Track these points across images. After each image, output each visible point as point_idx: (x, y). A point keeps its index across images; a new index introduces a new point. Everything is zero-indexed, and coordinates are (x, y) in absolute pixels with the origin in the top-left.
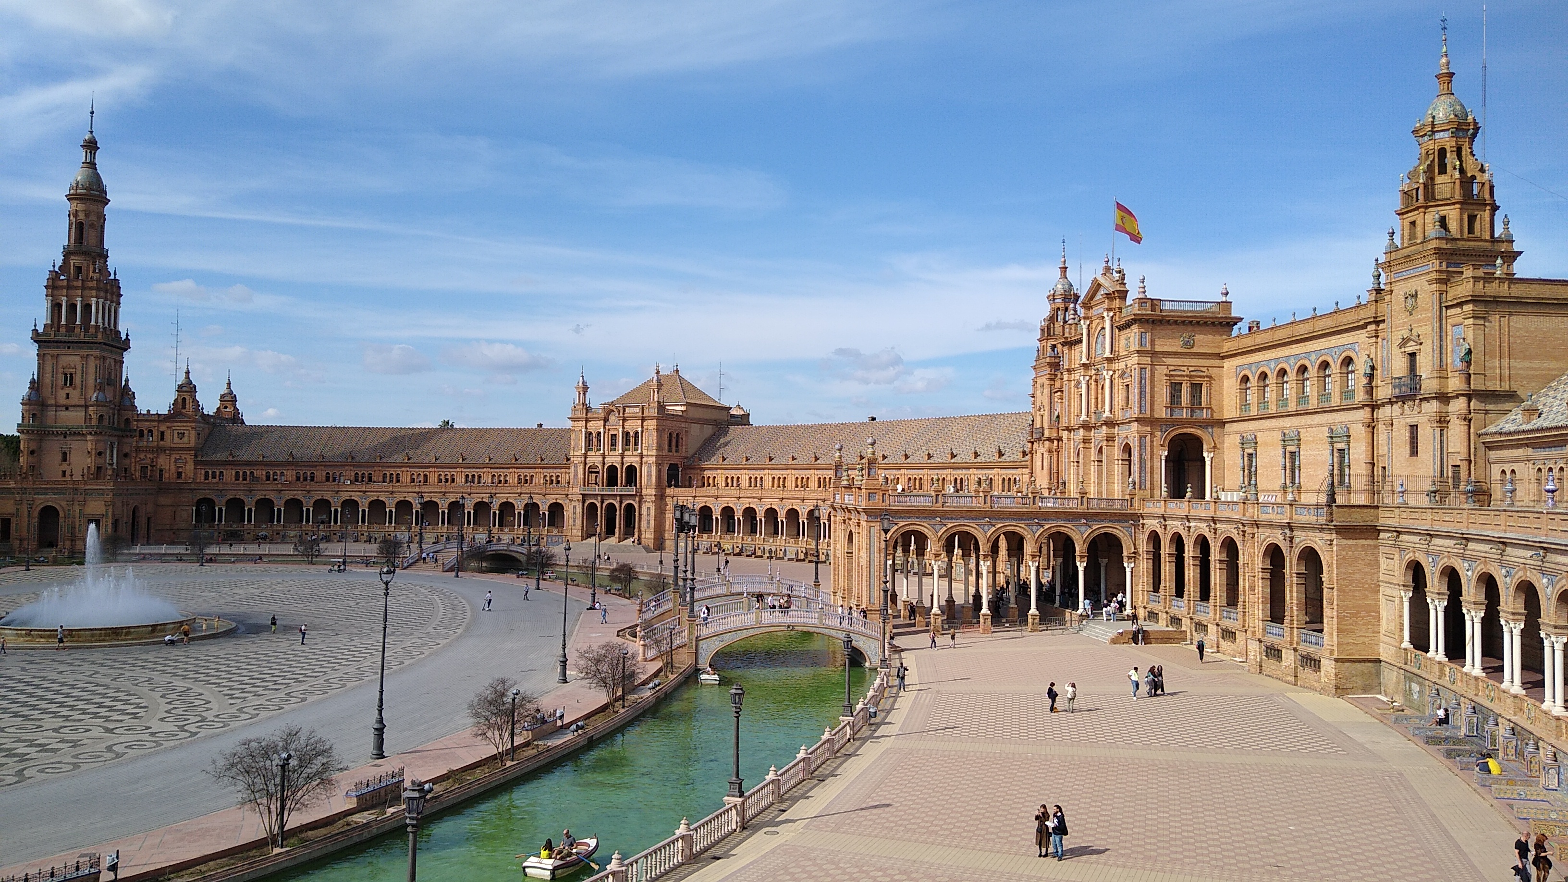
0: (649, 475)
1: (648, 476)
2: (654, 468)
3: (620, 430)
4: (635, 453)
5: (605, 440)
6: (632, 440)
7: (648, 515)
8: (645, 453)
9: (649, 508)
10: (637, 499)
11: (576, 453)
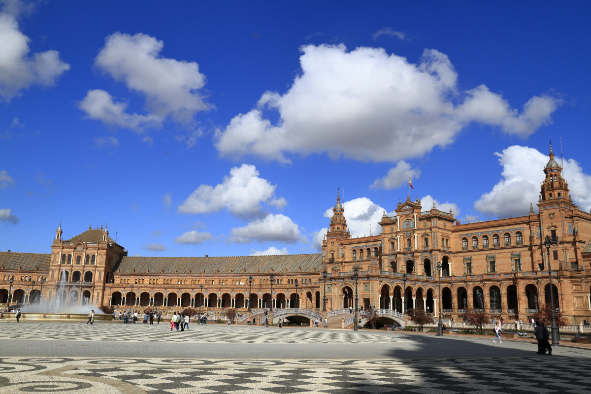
0: (100, 277)
1: (98, 276)
2: (103, 274)
3: (84, 254)
4: (93, 265)
5: (73, 259)
6: (90, 259)
7: (98, 296)
8: (98, 265)
9: (98, 293)
10: (93, 288)
11: (54, 264)
